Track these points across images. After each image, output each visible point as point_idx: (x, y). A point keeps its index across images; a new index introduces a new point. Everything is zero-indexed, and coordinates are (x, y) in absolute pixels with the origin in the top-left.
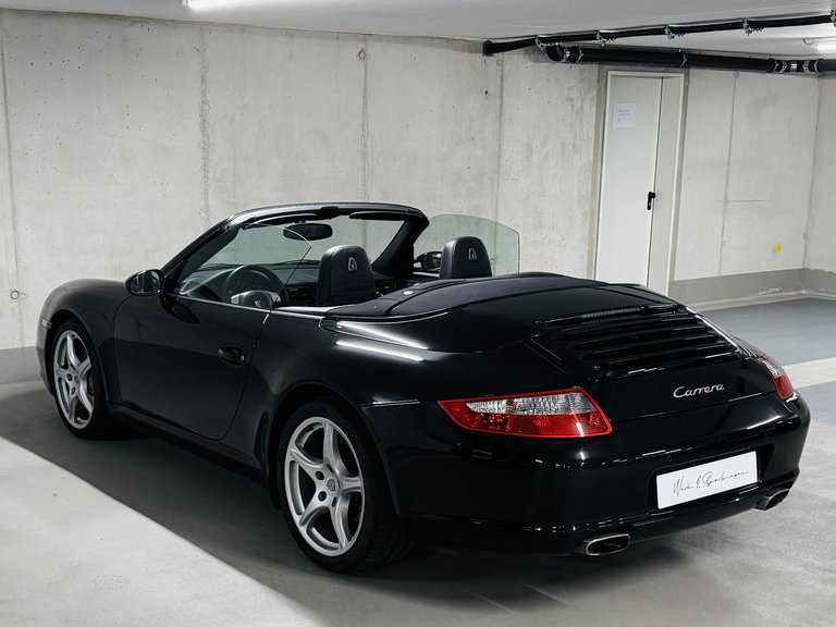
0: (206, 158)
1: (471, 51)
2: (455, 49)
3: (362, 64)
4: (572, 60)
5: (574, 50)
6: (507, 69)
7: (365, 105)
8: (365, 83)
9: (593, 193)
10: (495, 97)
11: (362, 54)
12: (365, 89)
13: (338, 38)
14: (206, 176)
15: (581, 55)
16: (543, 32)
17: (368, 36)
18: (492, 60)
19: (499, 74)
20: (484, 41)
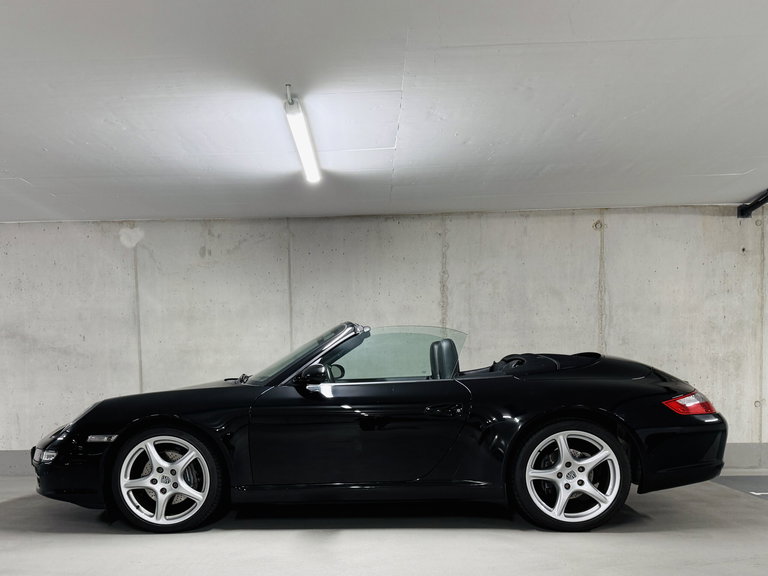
0: (444, 314)
3: (598, 233)
6: (767, 228)
7: (602, 266)
8: (602, 247)
11: (598, 225)
13: (573, 214)
17: (603, 210)
18: (748, 222)
19: (759, 232)
20: (739, 205)
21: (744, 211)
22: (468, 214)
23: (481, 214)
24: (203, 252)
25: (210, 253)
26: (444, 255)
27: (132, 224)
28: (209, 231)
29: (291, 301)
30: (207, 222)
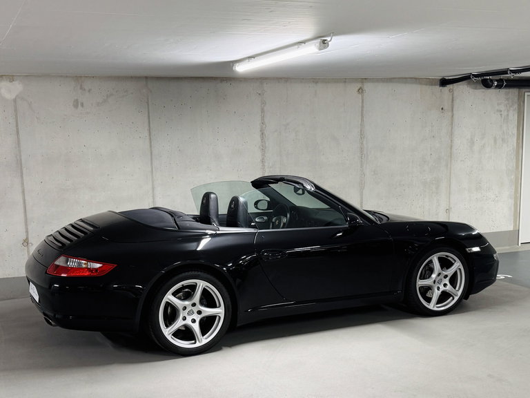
0: (263, 155)
1: (432, 85)
2: (421, 84)
3: (360, 96)
4: (499, 87)
5: (500, 81)
6: (455, 94)
7: (362, 120)
8: (362, 107)
9: (517, 167)
10: (448, 110)
11: (360, 90)
12: (363, 110)
13: (345, 82)
14: (263, 165)
15: (505, 84)
16: (475, 71)
17: (364, 80)
19: (451, 97)
20: (440, 78)
21: (444, 82)
23: (287, 79)
24: (76, 104)
25: (82, 105)
26: (263, 111)
28: (81, 86)
29: (151, 146)
30: (79, 78)
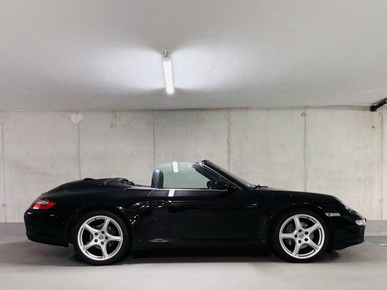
0: (229, 156)
1: (363, 110)
2: (354, 109)
3: (304, 118)
6: (384, 116)
8: (305, 125)
10: (378, 128)
11: (304, 115)
12: (305, 128)
13: (291, 109)
14: (229, 163)
17: (306, 107)
18: (375, 114)
19: (380, 119)
20: (371, 105)
21: (373, 108)
22: (241, 109)
23: (247, 109)
24: (112, 126)
25: (115, 126)
26: (229, 128)
27: (77, 112)
28: (115, 115)
30: (114, 111)
